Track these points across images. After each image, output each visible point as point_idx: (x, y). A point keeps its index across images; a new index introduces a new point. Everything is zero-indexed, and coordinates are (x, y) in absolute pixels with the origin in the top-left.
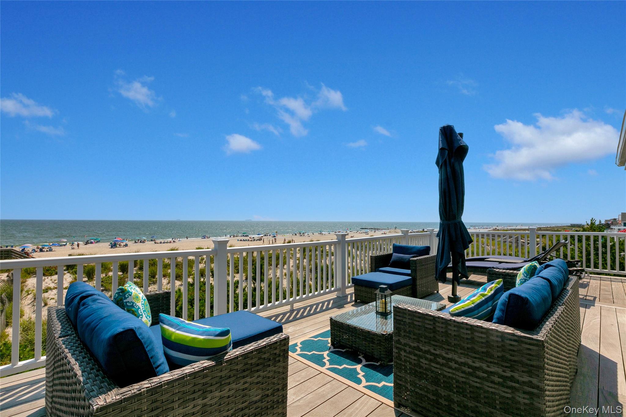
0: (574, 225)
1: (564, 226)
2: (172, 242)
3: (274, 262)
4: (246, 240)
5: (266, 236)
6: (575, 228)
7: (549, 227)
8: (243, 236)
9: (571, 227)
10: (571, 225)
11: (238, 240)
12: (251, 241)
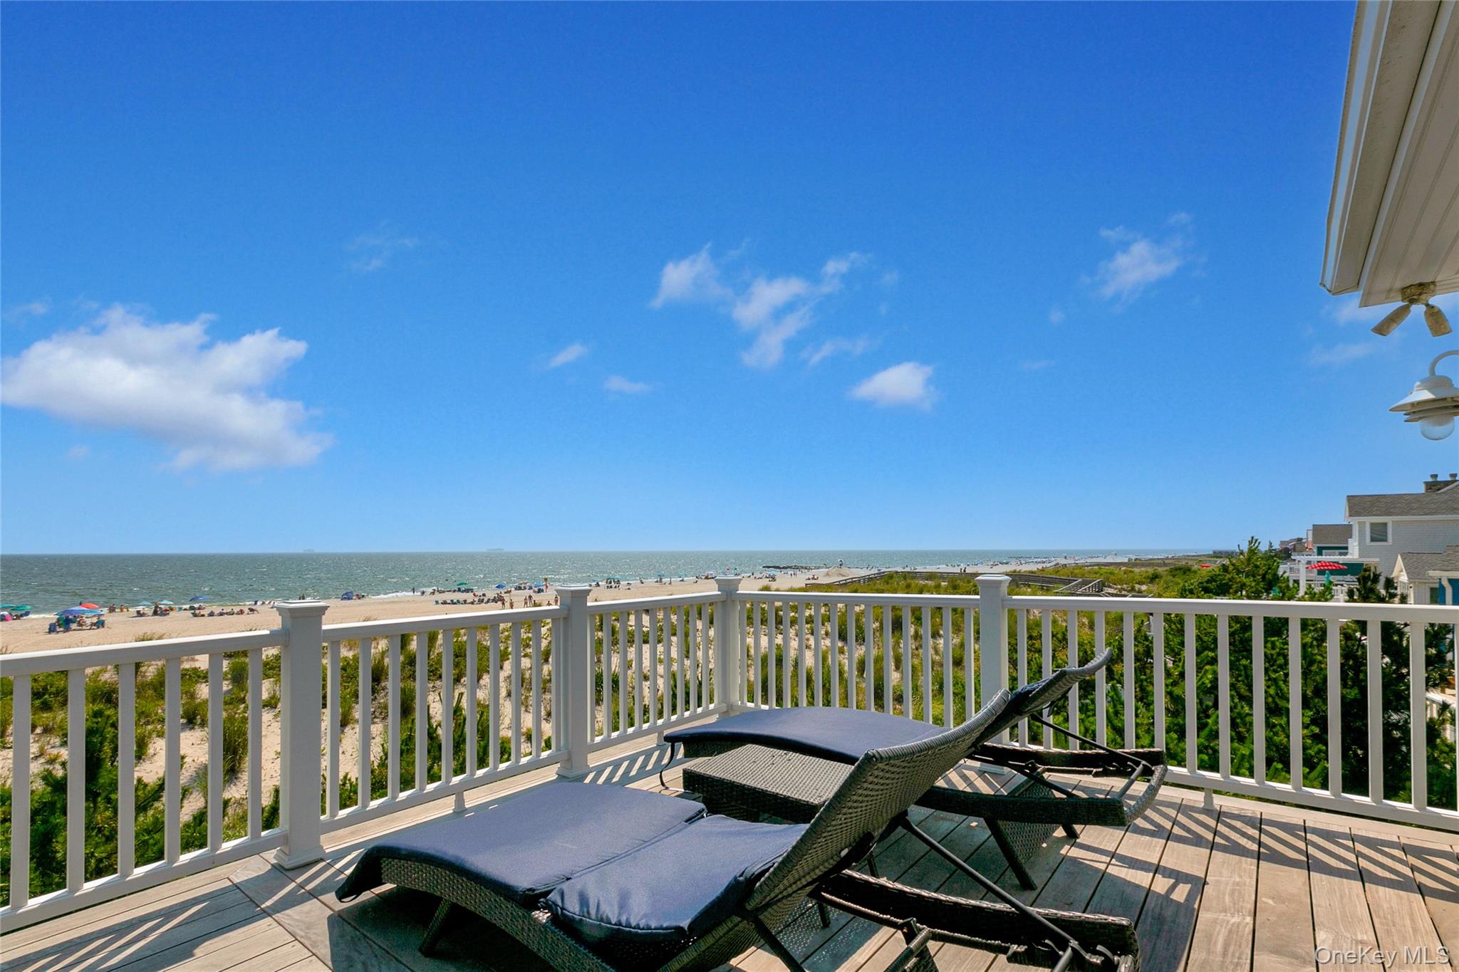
0: (1221, 552)
1: (1200, 556)
2: (246, 610)
3: (447, 670)
4: (458, 601)
5: (520, 588)
6: (1221, 559)
7: (1171, 559)
8: (459, 590)
9: (1214, 557)
10: (1214, 552)
11: (437, 602)
12: (472, 603)
